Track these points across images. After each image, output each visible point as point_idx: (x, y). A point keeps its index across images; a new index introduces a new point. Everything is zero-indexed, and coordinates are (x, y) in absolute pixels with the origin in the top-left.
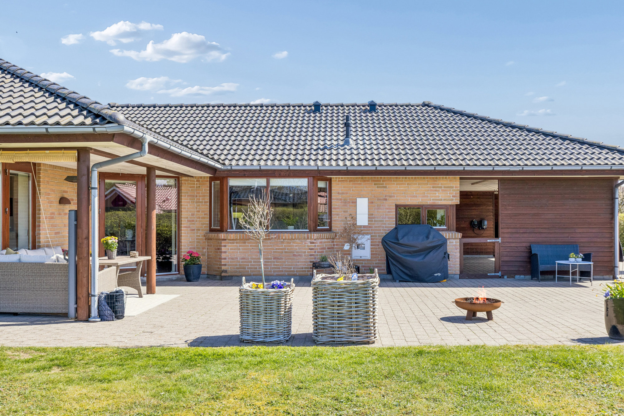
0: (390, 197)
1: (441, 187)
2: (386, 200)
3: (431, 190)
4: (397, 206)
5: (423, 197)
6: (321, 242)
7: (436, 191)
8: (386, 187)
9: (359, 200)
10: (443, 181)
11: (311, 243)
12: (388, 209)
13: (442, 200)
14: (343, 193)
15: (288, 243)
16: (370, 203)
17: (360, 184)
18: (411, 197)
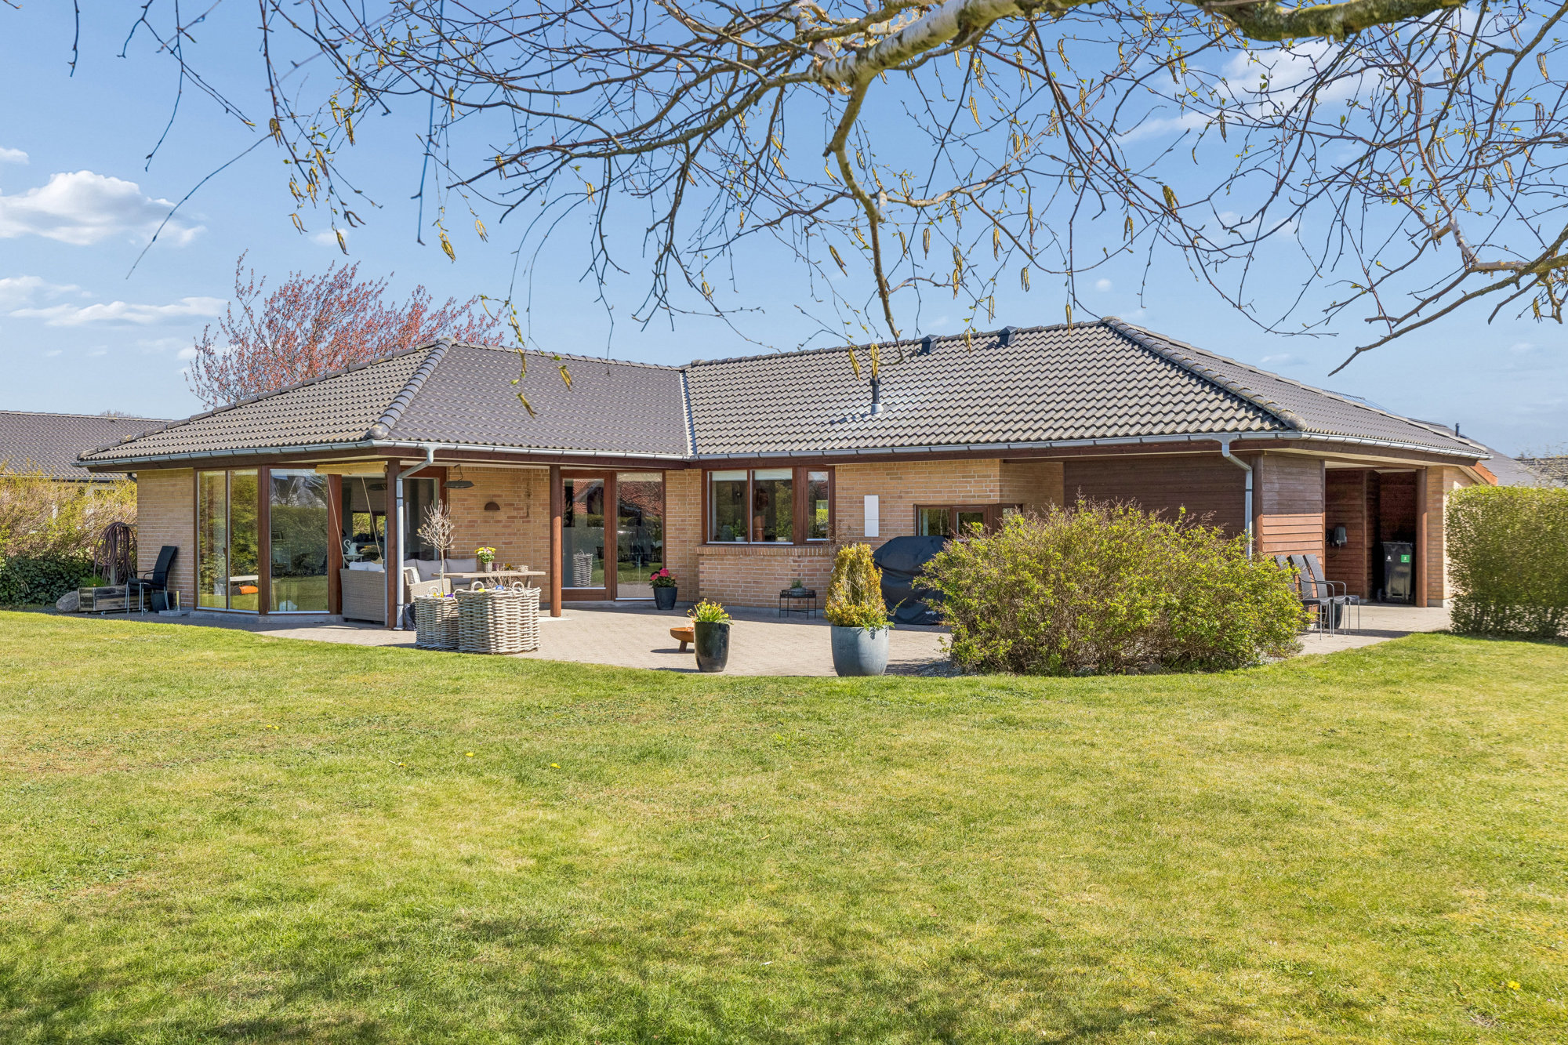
0: (907, 493)
1: (973, 477)
2: (901, 497)
3: (960, 482)
4: (917, 507)
5: (950, 492)
6: (810, 561)
7: (967, 482)
8: (901, 478)
9: (867, 498)
10: (977, 467)
11: (795, 561)
12: (903, 511)
13: (974, 496)
14: (848, 489)
15: (769, 561)
16: (882, 502)
17: (869, 474)
18: (934, 492)
